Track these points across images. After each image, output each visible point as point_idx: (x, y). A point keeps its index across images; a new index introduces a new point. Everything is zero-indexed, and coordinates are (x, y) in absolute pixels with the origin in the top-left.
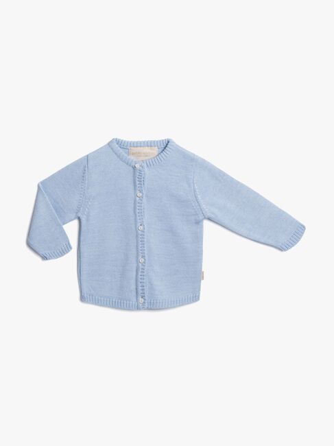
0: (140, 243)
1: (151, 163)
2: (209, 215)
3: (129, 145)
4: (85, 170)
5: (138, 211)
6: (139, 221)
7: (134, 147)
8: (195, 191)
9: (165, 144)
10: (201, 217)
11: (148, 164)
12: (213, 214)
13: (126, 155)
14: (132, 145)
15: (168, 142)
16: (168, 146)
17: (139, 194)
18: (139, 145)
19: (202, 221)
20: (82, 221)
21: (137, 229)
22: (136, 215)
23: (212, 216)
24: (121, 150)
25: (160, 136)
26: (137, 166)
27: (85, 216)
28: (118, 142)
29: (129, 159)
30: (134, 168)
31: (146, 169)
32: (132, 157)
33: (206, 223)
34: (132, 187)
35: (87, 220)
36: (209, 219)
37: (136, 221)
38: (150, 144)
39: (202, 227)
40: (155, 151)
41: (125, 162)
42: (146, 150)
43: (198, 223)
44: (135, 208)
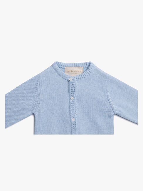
0: (73, 129)
1: (79, 78)
2: (117, 112)
3: (65, 66)
4: (37, 84)
5: (71, 109)
6: (72, 115)
7: (68, 67)
8: (108, 96)
9: (88, 65)
10: (112, 113)
11: (77, 78)
12: (120, 111)
13: (63, 72)
14: (67, 66)
15: (90, 64)
16: (90, 66)
17: (72, 98)
18: (71, 66)
19: (113, 116)
20: (36, 116)
21: (71, 121)
22: (70, 111)
23: (119, 113)
24: (60, 69)
25: (85, 60)
26: (70, 79)
27: (37, 113)
28: (58, 64)
29: (65, 75)
30: (69, 81)
31: (76, 82)
32: (67, 74)
33: (116, 118)
34: (68, 94)
35: (39, 115)
36: (117, 115)
37: (70, 115)
38: (78, 65)
39: (113, 120)
40: (82, 70)
41: (62, 77)
42: (76, 69)
43: (110, 117)
44: (69, 107)
